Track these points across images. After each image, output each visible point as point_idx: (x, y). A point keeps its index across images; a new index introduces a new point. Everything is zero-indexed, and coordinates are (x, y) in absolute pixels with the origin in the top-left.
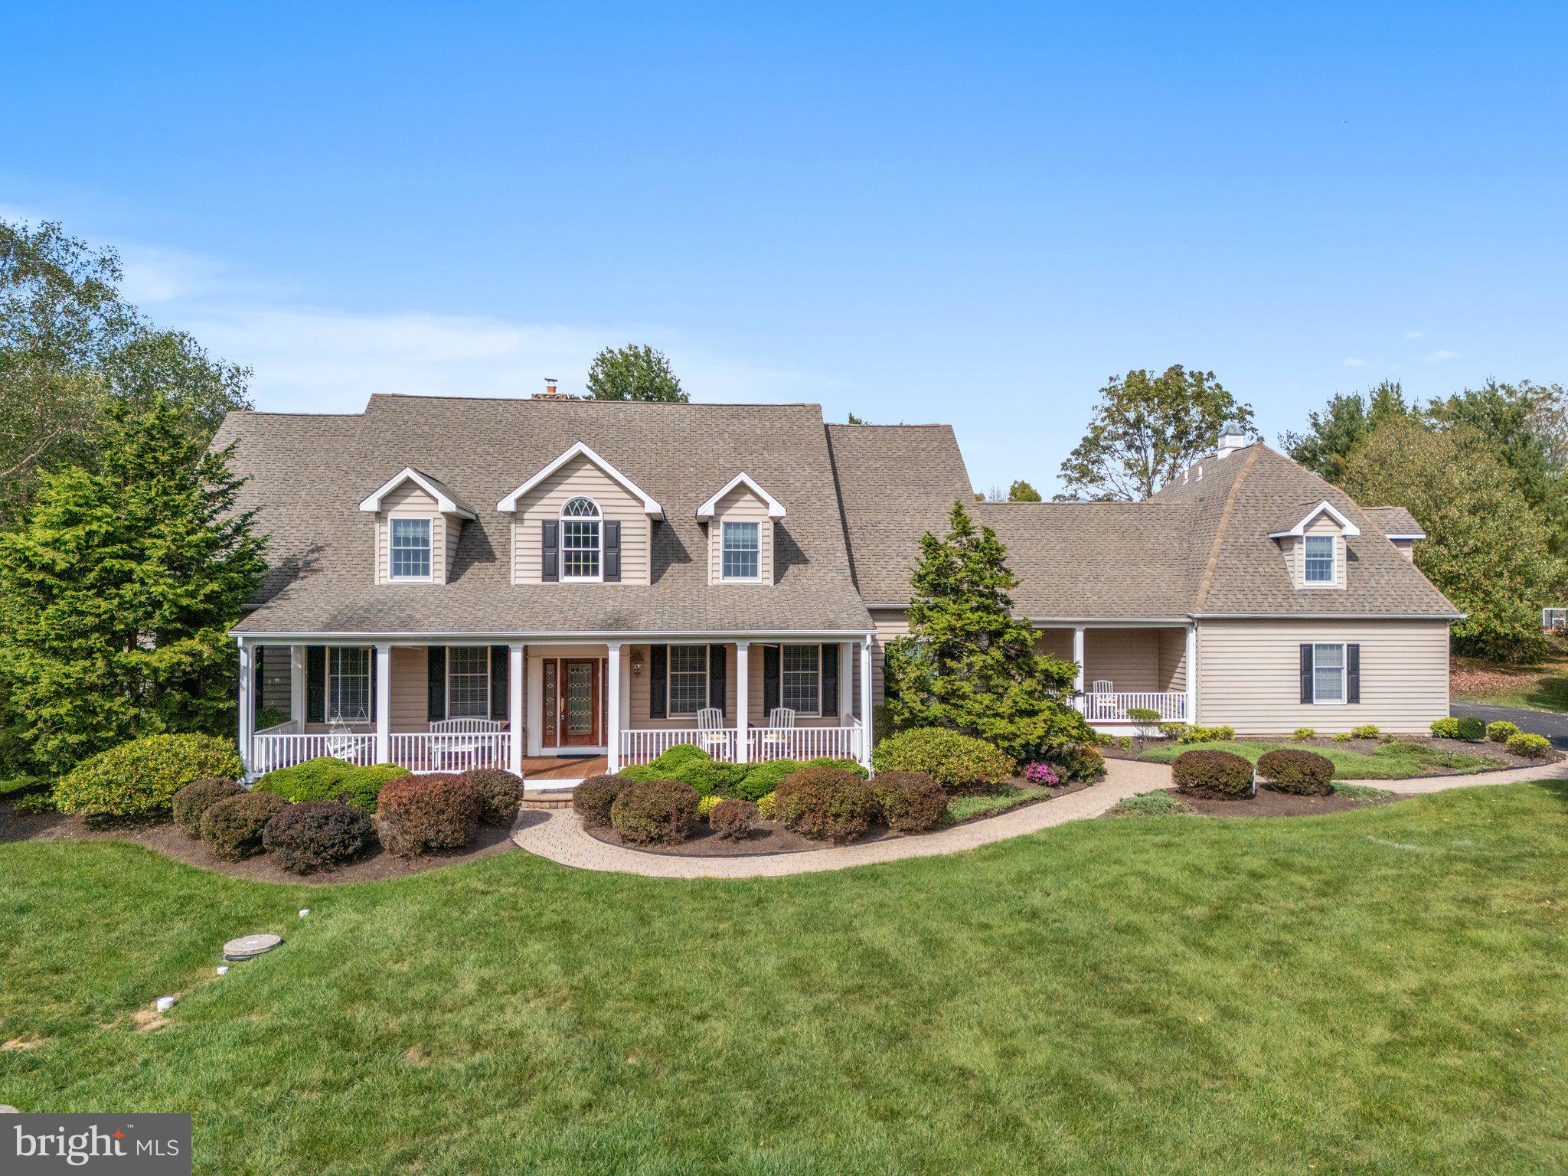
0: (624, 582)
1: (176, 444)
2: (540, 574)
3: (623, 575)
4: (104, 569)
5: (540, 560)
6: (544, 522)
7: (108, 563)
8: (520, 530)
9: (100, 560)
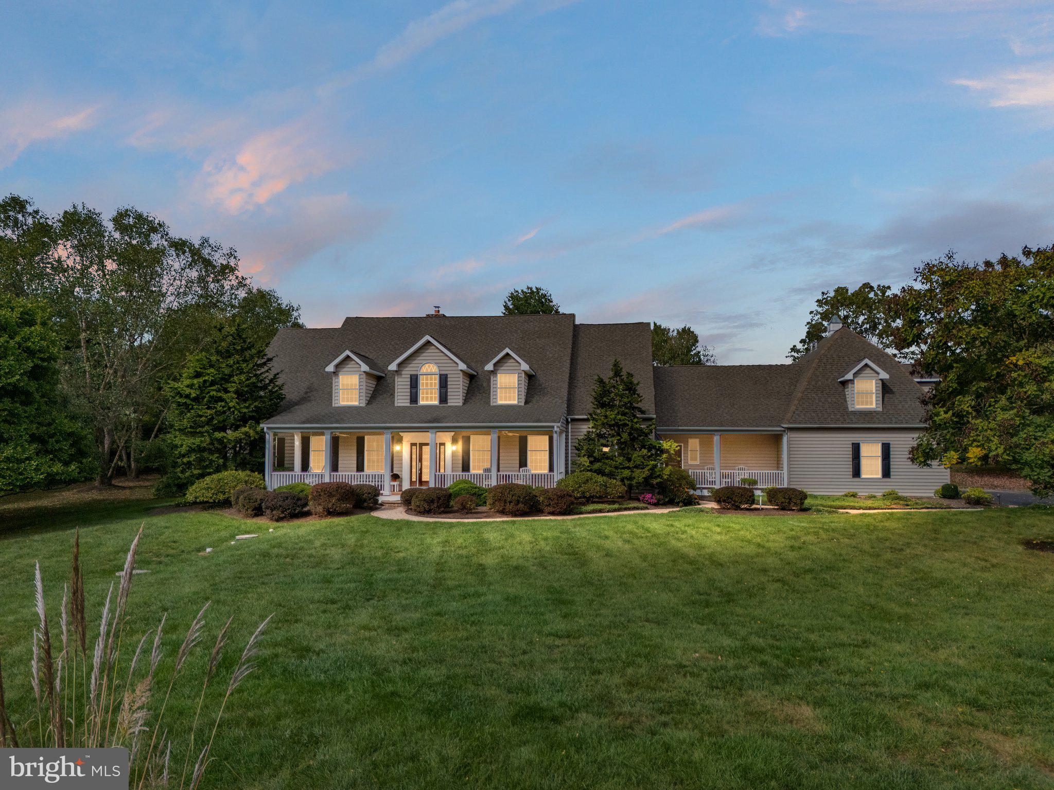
0: (449, 404)
1: (245, 342)
2: (409, 401)
3: (449, 401)
4: (210, 397)
5: (409, 394)
6: (411, 375)
7: (211, 393)
8: (399, 380)
9: (209, 392)
